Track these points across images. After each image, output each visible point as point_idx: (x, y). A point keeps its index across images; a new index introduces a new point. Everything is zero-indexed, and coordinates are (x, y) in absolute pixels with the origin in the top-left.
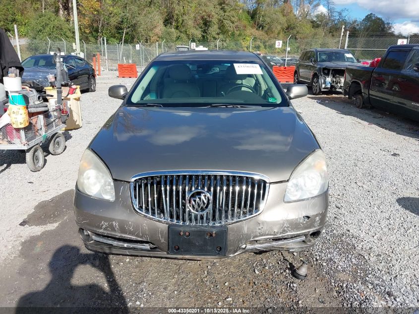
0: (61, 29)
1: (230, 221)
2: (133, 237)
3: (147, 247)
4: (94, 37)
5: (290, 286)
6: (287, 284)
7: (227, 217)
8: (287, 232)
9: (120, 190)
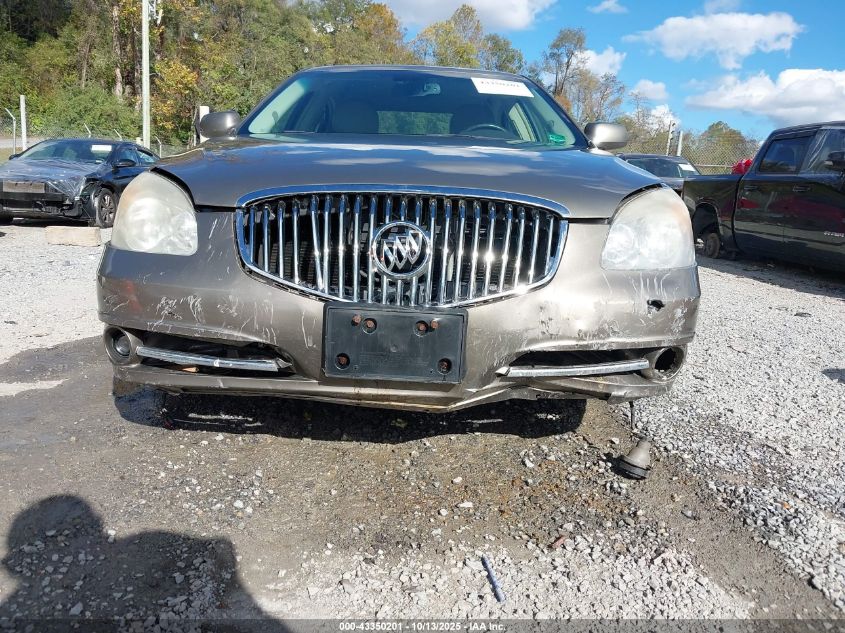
0: (117, 120)
1: (471, 300)
2: (236, 334)
3: (271, 365)
4: (181, 139)
5: (611, 487)
6: (605, 486)
7: (465, 292)
8: (609, 336)
9: (211, 227)
